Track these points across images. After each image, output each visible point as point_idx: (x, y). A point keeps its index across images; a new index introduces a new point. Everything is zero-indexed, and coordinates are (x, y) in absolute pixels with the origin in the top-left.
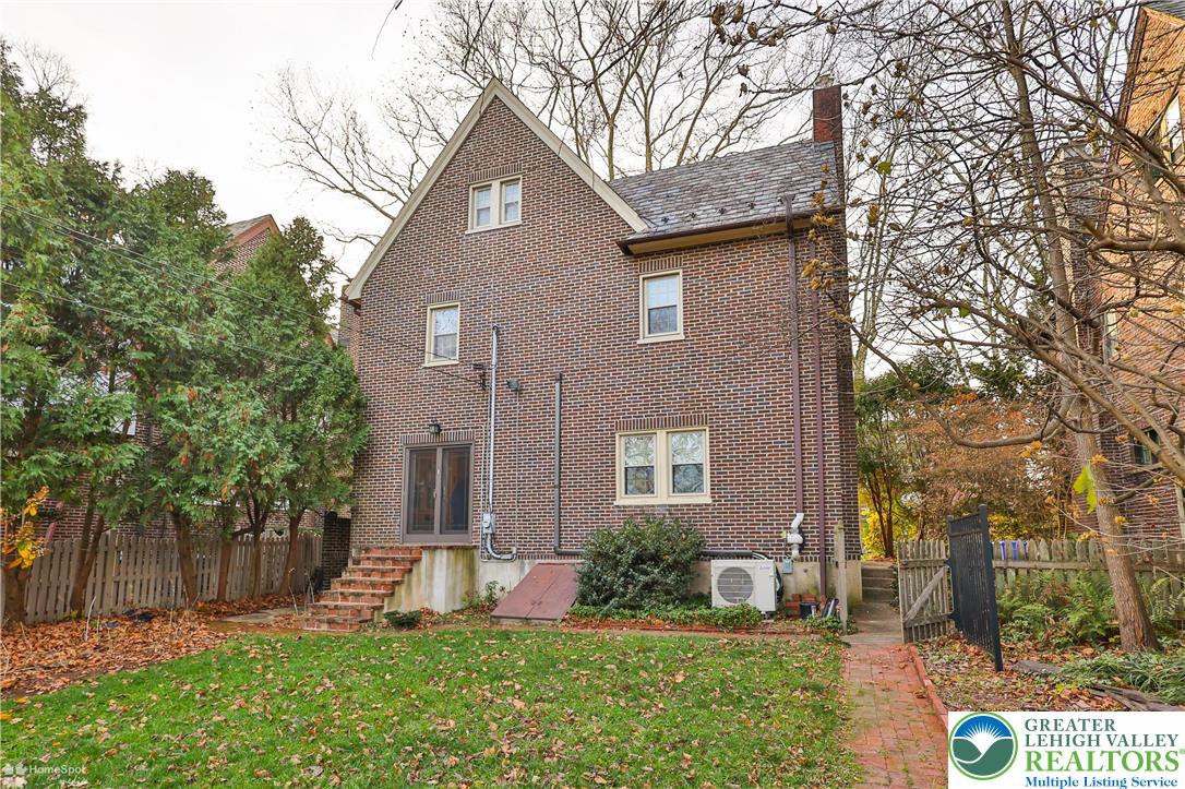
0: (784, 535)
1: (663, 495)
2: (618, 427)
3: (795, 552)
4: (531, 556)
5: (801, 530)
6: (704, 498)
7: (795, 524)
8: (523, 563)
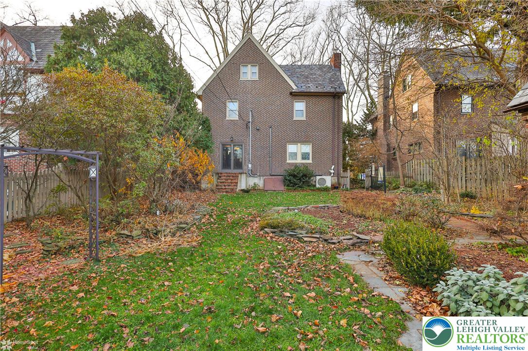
0: (330, 170)
1: (299, 160)
2: (288, 142)
3: (332, 175)
4: (263, 176)
5: (334, 170)
6: (310, 161)
7: (332, 168)
8: (260, 178)
